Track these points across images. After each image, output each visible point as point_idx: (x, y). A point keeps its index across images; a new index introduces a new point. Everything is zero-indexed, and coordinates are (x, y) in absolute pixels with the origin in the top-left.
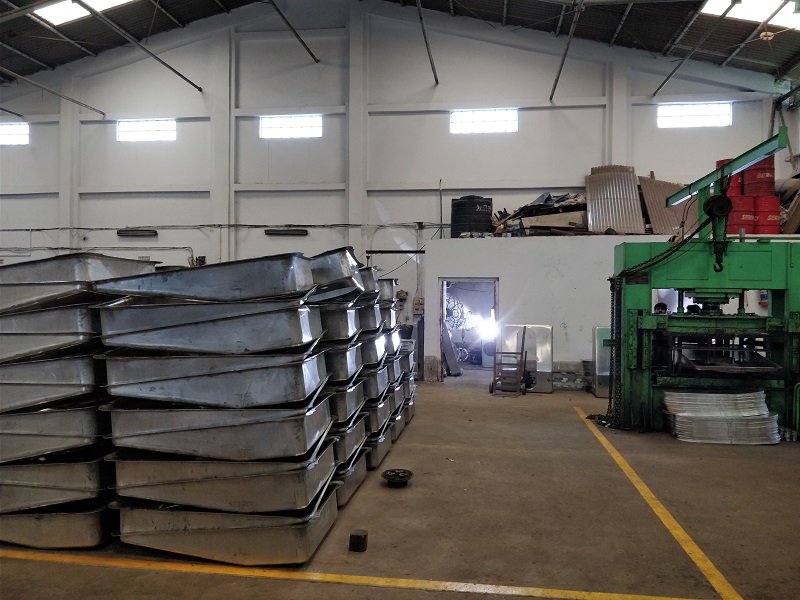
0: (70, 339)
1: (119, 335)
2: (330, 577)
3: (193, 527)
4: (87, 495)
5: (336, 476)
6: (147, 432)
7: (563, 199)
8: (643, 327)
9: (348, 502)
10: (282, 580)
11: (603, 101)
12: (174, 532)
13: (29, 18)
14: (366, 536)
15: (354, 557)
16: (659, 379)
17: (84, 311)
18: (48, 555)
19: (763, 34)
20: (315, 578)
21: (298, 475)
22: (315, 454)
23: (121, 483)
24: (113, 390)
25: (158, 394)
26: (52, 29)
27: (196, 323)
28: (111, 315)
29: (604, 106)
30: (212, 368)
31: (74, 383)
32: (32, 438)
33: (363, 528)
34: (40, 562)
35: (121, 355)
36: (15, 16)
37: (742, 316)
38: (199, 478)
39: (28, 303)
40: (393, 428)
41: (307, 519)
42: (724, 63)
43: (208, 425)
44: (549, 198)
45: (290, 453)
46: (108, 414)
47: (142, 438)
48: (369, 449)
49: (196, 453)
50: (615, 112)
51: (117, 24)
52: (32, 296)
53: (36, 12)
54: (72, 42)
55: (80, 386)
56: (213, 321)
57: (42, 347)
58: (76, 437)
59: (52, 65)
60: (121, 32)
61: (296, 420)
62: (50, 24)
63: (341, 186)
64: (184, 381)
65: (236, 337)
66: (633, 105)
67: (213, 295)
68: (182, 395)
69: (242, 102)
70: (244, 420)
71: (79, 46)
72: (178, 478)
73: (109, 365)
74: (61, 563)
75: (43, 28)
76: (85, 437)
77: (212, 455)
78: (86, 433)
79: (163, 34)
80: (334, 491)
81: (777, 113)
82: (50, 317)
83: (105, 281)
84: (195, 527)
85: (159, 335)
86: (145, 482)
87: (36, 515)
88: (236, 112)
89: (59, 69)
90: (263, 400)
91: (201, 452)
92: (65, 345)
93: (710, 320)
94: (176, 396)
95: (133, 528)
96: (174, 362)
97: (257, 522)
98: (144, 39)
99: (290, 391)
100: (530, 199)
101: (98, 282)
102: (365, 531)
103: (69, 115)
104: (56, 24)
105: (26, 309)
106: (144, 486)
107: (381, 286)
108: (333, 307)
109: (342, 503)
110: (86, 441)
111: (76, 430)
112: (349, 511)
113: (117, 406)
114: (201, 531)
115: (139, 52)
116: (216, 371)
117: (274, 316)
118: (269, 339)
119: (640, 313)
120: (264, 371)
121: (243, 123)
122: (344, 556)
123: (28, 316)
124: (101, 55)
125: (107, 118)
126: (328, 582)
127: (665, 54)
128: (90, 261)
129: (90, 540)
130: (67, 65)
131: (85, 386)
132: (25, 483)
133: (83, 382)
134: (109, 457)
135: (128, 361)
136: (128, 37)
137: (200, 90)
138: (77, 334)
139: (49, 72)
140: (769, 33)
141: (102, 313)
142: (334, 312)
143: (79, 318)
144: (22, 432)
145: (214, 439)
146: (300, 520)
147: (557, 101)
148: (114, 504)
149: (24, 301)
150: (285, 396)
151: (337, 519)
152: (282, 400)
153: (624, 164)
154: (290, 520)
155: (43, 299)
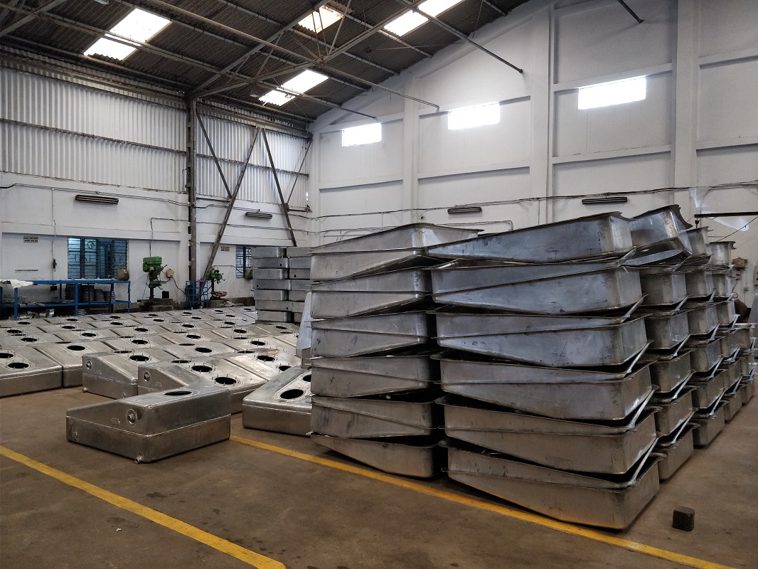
0: (408, 297)
1: (447, 293)
2: (650, 550)
3: (511, 474)
4: (422, 432)
5: (658, 448)
6: (470, 381)
9: (672, 477)
10: (598, 542)
12: (494, 477)
13: (381, 34)
14: (692, 515)
15: (678, 535)
17: (419, 273)
18: (392, 478)
20: (633, 547)
21: (616, 440)
22: (634, 421)
23: (449, 425)
24: (441, 342)
25: (479, 347)
26: (398, 40)
27: (513, 284)
28: (440, 276)
30: (528, 327)
31: (411, 334)
32: (381, 378)
33: (689, 506)
34: (386, 483)
35: (448, 311)
36: (370, 34)
38: (517, 430)
39: (378, 267)
40: (727, 408)
41: (625, 485)
43: (525, 380)
45: (607, 417)
46: (437, 363)
47: (466, 386)
48: (696, 425)
49: (514, 406)
51: (449, 24)
52: (380, 261)
53: (386, 27)
54: (413, 48)
55: (416, 337)
56: (530, 282)
57: (388, 303)
58: (412, 380)
59: (398, 71)
60: (452, 31)
61: (613, 384)
62: (397, 36)
63: (666, 148)
64: (503, 337)
65: (552, 297)
67: (530, 258)
68: (500, 350)
69: (562, 77)
70: (560, 379)
71: (418, 51)
72: (498, 427)
73: (439, 319)
74: (402, 487)
75: (392, 40)
76: (421, 381)
77: (528, 410)
78: (420, 378)
79: (489, 25)
80: (656, 463)
82: (393, 278)
83: (435, 247)
84: (514, 476)
85: (480, 295)
86: (469, 427)
87: (383, 443)
88: (555, 88)
89: (404, 73)
90: (578, 361)
91: (518, 404)
92: (404, 302)
94: (495, 351)
95: (459, 466)
96: (494, 319)
97: (573, 480)
98: (472, 34)
99: (607, 354)
101: (430, 248)
102: (692, 510)
103: (411, 111)
104: (401, 34)
105: (376, 271)
106: (468, 430)
107: (714, 250)
108: (654, 271)
109: (665, 476)
110: (421, 385)
111: (412, 375)
112: (673, 486)
113: (444, 356)
114: (519, 480)
115: (468, 46)
116: (532, 329)
117: (590, 278)
118: (585, 300)
120: (579, 332)
121: (562, 98)
122: (667, 532)
123: (377, 277)
124: (436, 56)
125: (441, 110)
126: (648, 555)
128: (423, 230)
129: (424, 472)
130: (410, 68)
131: (419, 337)
132: (376, 415)
133: (418, 334)
134: (439, 401)
135: (455, 316)
136: (458, 34)
137: (521, 71)
138: (413, 293)
139: (396, 77)
141: (432, 274)
142: (656, 276)
143: (415, 279)
144: (373, 372)
145: (531, 394)
146: (617, 486)
148: (443, 443)
149: (375, 265)
150: (602, 359)
151: (659, 493)
152: (598, 362)
154: (607, 484)
155: (388, 263)
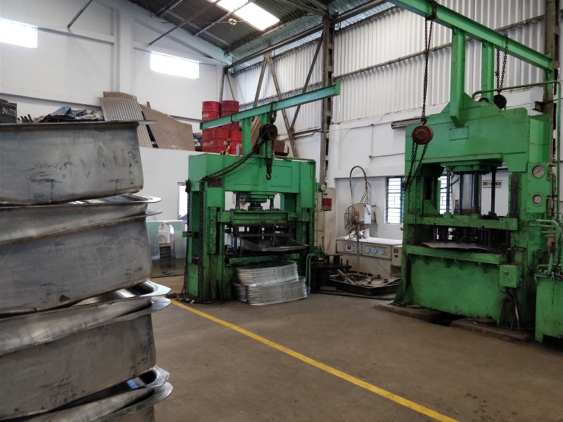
7: (82, 114)
8: (221, 221)
11: (112, 39)
16: (231, 260)
19: (231, 20)
29: (112, 44)
37: (272, 211)
42: (197, 34)
44: (69, 111)
50: (122, 51)
66: (134, 48)
81: (225, 76)
93: (256, 214)
100: (51, 110)
119: (218, 209)
127: (158, 16)
140: (234, 20)
147: (74, 30)
153: (129, 93)
